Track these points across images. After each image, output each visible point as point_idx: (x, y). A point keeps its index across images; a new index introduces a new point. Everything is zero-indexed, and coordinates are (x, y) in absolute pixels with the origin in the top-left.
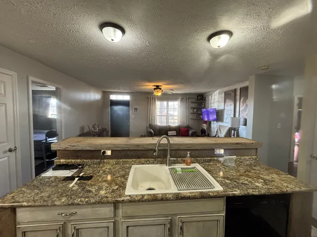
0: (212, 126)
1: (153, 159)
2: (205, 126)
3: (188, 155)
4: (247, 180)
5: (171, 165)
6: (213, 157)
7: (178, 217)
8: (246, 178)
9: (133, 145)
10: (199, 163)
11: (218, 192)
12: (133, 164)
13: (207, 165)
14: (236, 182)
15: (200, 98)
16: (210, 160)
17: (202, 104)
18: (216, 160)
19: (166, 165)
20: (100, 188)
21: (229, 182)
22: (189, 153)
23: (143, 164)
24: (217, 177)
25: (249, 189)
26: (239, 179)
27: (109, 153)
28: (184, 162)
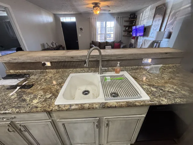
0: (139, 40)
1: (88, 69)
2: (133, 41)
3: (118, 65)
4: (173, 88)
5: (103, 74)
6: (140, 66)
7: (105, 118)
8: (172, 86)
9: (68, 57)
10: (127, 71)
11: (144, 101)
12: (71, 73)
13: (134, 72)
14: (162, 90)
15: (132, 16)
16: (137, 68)
17: (133, 23)
18: (143, 68)
19: (99, 73)
20: (35, 97)
21: (155, 90)
22: (119, 63)
23: (79, 72)
24: (143, 85)
25: (176, 98)
26: (164, 87)
27: (48, 64)
28: (114, 70)
